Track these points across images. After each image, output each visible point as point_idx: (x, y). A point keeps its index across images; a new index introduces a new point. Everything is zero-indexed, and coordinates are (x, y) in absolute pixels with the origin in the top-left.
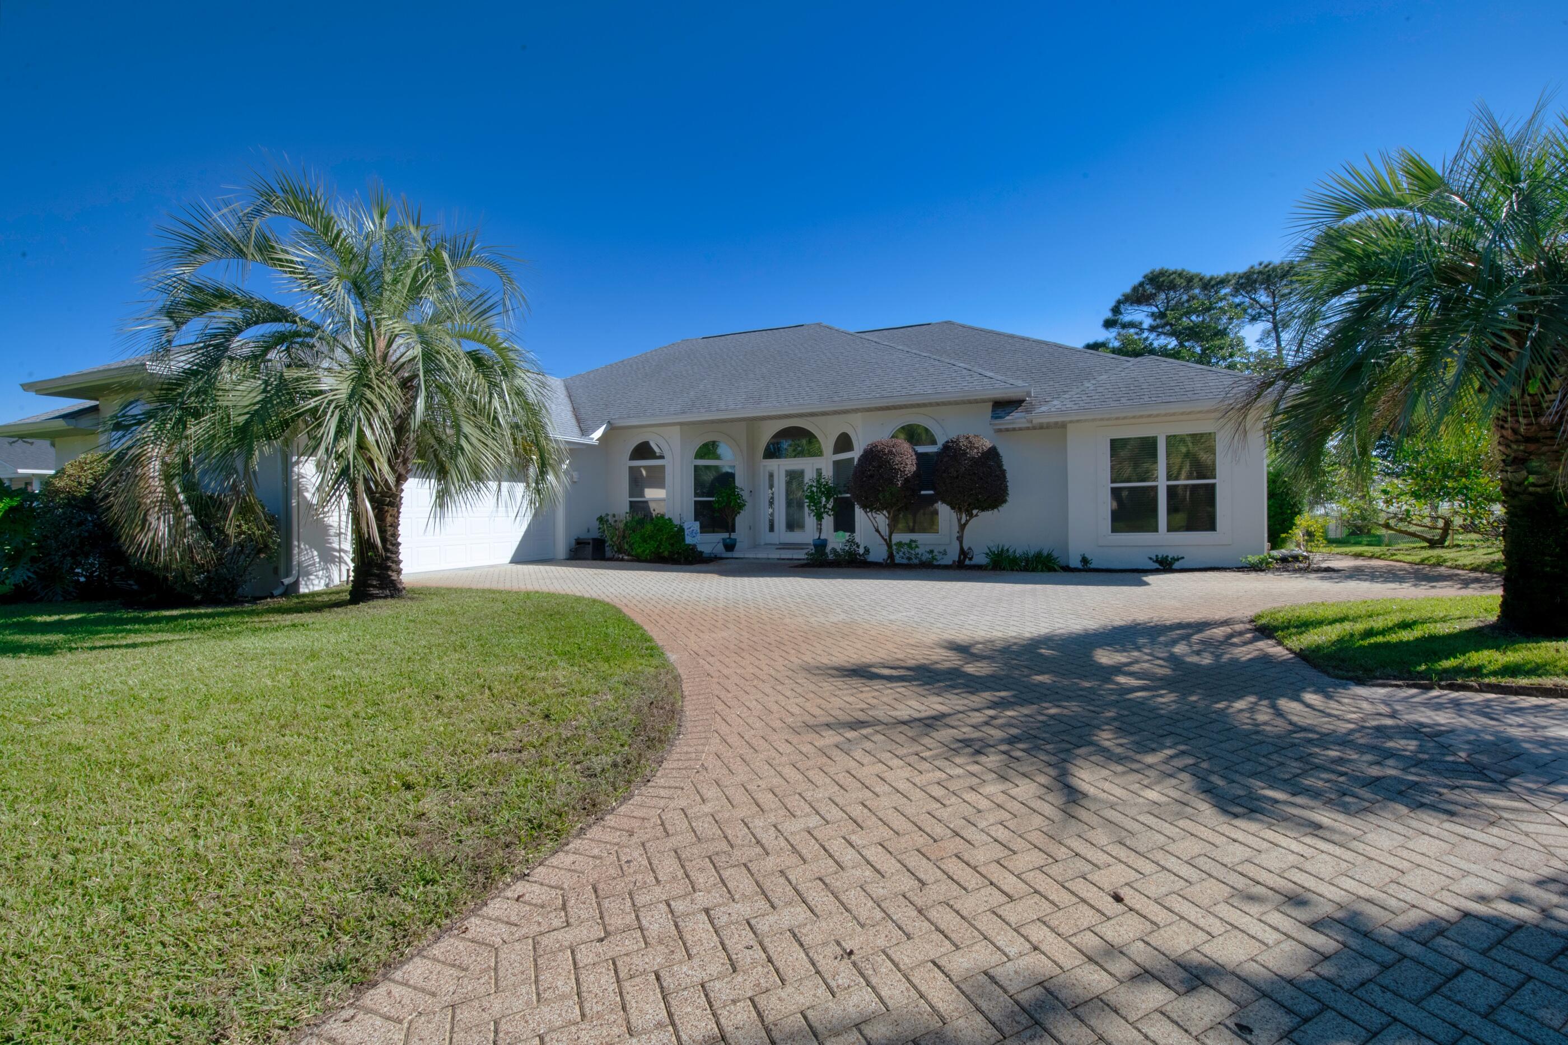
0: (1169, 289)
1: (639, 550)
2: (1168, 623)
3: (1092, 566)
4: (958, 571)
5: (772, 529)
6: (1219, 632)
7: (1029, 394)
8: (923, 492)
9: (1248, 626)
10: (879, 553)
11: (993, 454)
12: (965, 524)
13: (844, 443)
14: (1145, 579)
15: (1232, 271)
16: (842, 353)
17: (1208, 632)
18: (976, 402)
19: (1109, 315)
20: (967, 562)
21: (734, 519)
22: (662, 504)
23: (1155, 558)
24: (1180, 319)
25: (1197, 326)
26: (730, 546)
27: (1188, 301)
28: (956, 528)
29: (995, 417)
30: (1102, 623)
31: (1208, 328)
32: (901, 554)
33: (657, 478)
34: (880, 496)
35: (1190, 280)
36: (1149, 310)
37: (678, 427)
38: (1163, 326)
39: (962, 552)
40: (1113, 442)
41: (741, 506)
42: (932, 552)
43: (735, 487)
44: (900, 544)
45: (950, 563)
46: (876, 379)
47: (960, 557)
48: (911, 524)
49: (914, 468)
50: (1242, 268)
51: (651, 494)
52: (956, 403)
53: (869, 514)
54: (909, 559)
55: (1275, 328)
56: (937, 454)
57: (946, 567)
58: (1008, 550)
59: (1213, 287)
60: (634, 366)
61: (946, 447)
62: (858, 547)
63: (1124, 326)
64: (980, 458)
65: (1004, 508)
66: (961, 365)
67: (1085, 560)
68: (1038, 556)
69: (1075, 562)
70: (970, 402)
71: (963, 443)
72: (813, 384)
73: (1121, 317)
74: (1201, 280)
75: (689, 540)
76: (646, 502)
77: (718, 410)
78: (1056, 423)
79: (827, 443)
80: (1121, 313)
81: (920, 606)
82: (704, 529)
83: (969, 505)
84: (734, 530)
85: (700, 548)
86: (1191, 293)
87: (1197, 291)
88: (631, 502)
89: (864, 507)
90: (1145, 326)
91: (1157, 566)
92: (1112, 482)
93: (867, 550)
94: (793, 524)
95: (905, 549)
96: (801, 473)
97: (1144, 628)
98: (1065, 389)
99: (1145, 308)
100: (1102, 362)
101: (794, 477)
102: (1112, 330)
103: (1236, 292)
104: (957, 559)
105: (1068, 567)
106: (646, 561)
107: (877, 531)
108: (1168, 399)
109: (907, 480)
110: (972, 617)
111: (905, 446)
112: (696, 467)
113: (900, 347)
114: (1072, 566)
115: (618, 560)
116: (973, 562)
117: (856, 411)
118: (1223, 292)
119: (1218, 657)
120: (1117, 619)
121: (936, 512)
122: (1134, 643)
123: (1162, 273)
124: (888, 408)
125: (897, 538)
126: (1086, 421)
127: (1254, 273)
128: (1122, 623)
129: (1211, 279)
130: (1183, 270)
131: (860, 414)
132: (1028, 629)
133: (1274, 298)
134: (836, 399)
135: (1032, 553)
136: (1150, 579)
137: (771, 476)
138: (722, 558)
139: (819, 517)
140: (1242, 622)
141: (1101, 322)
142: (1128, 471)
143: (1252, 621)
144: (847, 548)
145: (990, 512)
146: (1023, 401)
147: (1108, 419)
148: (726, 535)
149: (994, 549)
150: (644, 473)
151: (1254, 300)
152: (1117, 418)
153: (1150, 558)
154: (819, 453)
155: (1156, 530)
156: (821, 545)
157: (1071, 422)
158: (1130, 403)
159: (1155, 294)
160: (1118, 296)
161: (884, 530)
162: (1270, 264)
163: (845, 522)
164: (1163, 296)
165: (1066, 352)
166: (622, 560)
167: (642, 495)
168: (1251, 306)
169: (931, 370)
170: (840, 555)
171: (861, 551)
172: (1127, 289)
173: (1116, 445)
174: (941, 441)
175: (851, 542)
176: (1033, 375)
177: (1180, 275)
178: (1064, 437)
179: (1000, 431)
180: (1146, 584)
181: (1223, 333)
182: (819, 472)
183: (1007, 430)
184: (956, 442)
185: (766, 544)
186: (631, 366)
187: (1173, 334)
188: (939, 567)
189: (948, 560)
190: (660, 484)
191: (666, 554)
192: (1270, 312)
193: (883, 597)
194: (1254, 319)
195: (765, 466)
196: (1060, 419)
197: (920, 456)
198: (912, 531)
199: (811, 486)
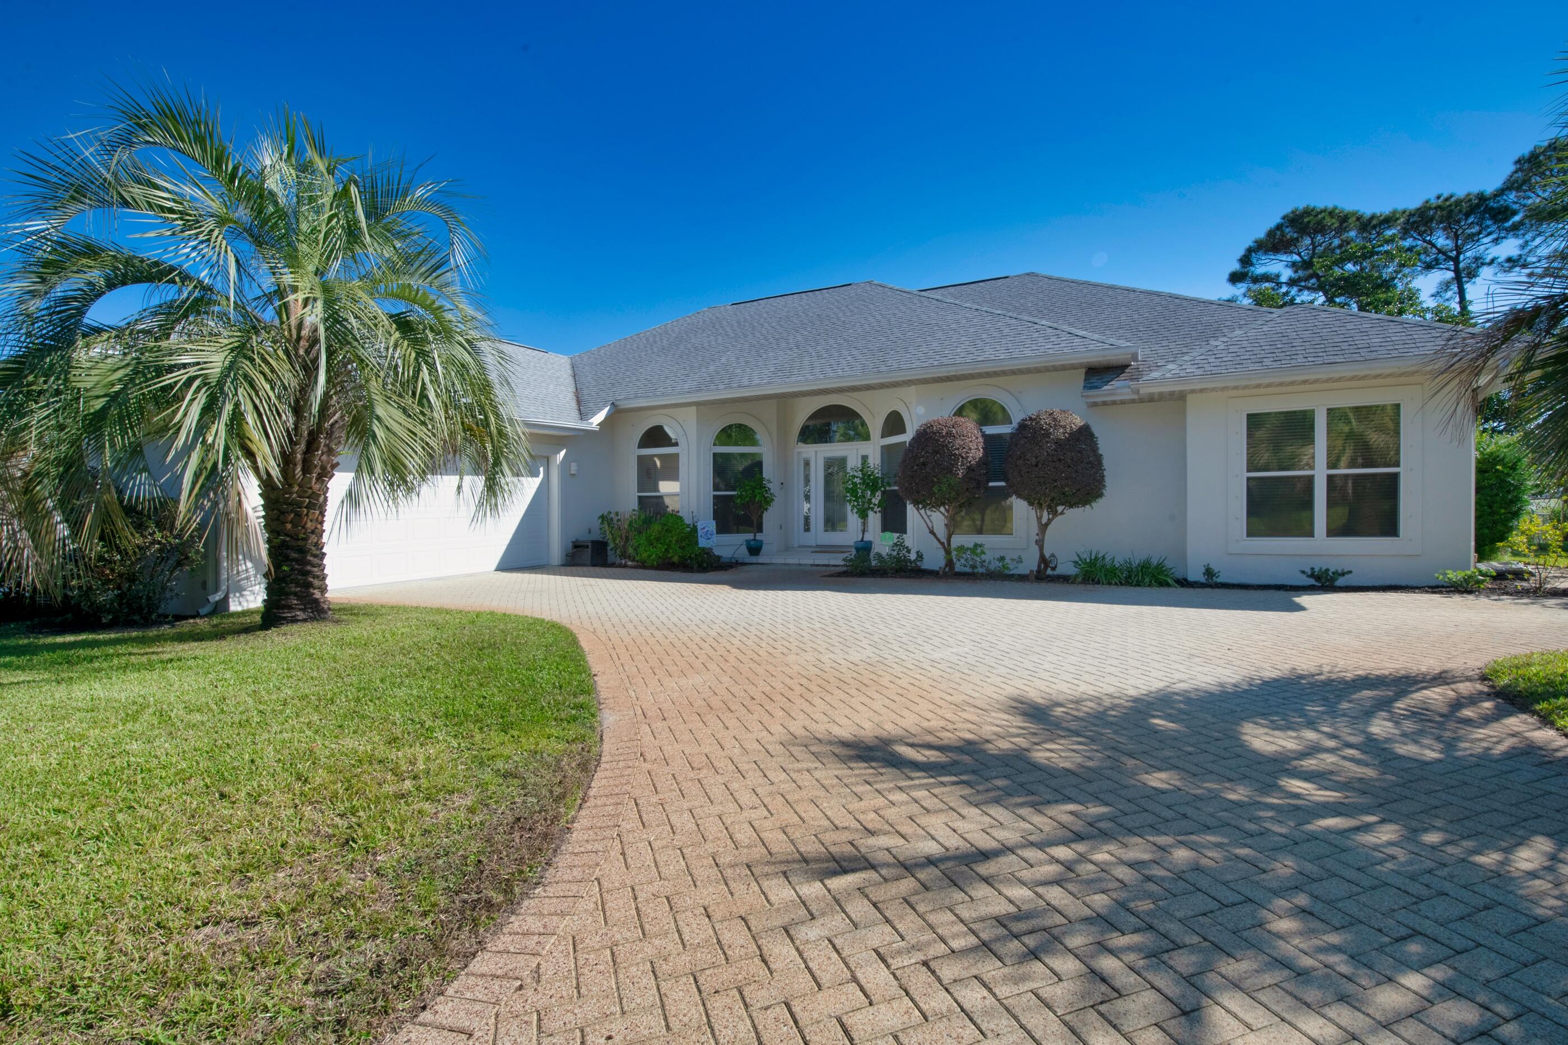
0: (1316, 231)
1: (645, 555)
2: (1349, 676)
3: (1219, 580)
4: (1036, 585)
5: (807, 529)
6: (1436, 696)
7: (1135, 357)
8: (991, 484)
9: (1479, 687)
10: (934, 559)
11: (1085, 434)
12: (1047, 525)
13: (894, 423)
14: (1297, 600)
15: (1400, 206)
16: (894, 314)
17: (1418, 696)
18: (1064, 368)
19: (1236, 266)
20: (1049, 572)
21: (761, 517)
22: (676, 498)
23: (1309, 572)
24: (1330, 268)
25: (1355, 275)
26: (755, 549)
27: (1340, 246)
28: (1035, 529)
29: (1089, 385)
30: (1245, 673)
31: (1369, 278)
32: (963, 561)
33: (671, 469)
34: (935, 489)
35: (1344, 219)
36: (1289, 259)
37: (694, 408)
38: (1307, 279)
39: (1043, 559)
40: (1251, 417)
41: (767, 501)
42: (1002, 559)
43: (762, 479)
44: (961, 549)
45: (1027, 572)
46: (935, 344)
47: (1039, 566)
48: (978, 523)
49: (980, 454)
50: (1413, 203)
51: (666, 487)
52: (1037, 370)
53: (922, 511)
54: (973, 567)
55: (1458, 279)
56: (1012, 435)
57: (1022, 578)
58: (1104, 557)
59: (1374, 227)
60: (651, 340)
61: (1022, 426)
62: (909, 551)
63: (1256, 280)
64: (1068, 440)
65: (1098, 505)
66: (1044, 322)
67: (1209, 572)
68: (1145, 567)
69: (1195, 574)
70: (1055, 369)
71: (1045, 421)
72: (855, 352)
73: (1252, 269)
74: (1358, 219)
75: (703, 543)
76: (661, 497)
77: (739, 386)
78: (1172, 394)
79: (875, 425)
80: (1252, 264)
81: (977, 638)
82: (723, 528)
83: (1053, 499)
84: (760, 529)
85: (717, 552)
86: (1344, 236)
87: (1352, 234)
88: (639, 497)
89: (916, 503)
90: (1284, 279)
91: (1312, 582)
92: (1248, 471)
93: (920, 556)
94: (833, 522)
95: (968, 555)
96: (842, 462)
97: (1313, 685)
98: (1185, 350)
99: (1284, 257)
100: (1235, 314)
101: (834, 467)
102: (1240, 285)
103: (1405, 233)
104: (1035, 568)
105: (1185, 580)
106: (652, 567)
107: (932, 532)
108: (1332, 359)
109: (970, 469)
110: (1051, 658)
111: (969, 425)
112: (715, 455)
113: (968, 305)
114: (1191, 578)
115: (620, 566)
116: (1058, 572)
117: (908, 383)
118: (1389, 233)
119: (1450, 746)
120: (1266, 666)
121: (1011, 508)
122: (1303, 714)
123: (1307, 212)
124: (949, 379)
125: (957, 540)
126: (1214, 389)
127: (1430, 208)
128: (1274, 674)
129: (1373, 217)
130: (1335, 208)
131: (913, 387)
132: (1132, 681)
133: (1457, 239)
134: (883, 368)
135: (1136, 562)
136: (1304, 600)
137: (807, 464)
138: (746, 564)
139: (863, 515)
140: (1469, 679)
141: (1227, 276)
142: (1265, 457)
143: (1484, 678)
144: (895, 553)
145: (1081, 509)
146: (1127, 366)
147: (1245, 387)
148: (750, 536)
149: (1084, 556)
150: (658, 463)
151: (1430, 242)
152: (1258, 386)
153: (1303, 572)
154: (867, 437)
155: (1311, 534)
156: (864, 548)
157: (1193, 391)
158: (1276, 365)
159: (1297, 239)
160: (1249, 242)
161: (941, 531)
162: (1451, 196)
163: (894, 522)
164: (1307, 241)
165: (1185, 304)
166: (625, 566)
167: (657, 490)
168: (1426, 252)
169: (1006, 331)
170: (884, 561)
171: (913, 556)
172: (1261, 234)
173: (1254, 421)
174: (1017, 417)
175: (899, 545)
176: (1140, 334)
177: (1331, 213)
178: (1183, 412)
179: (1095, 405)
180: (1300, 608)
181: (1387, 285)
182: (865, 458)
183: (1105, 404)
184: (1035, 420)
185: (800, 547)
186: (647, 340)
187: (1321, 288)
188: (1010, 577)
189: (1023, 569)
190: (672, 474)
191: (676, 559)
192: (1450, 258)
193: (930, 623)
194: (1429, 267)
195: (800, 453)
196: (1177, 388)
197: (988, 439)
198: (980, 531)
199: (854, 477)
